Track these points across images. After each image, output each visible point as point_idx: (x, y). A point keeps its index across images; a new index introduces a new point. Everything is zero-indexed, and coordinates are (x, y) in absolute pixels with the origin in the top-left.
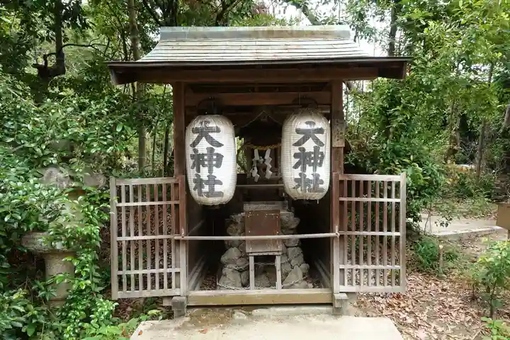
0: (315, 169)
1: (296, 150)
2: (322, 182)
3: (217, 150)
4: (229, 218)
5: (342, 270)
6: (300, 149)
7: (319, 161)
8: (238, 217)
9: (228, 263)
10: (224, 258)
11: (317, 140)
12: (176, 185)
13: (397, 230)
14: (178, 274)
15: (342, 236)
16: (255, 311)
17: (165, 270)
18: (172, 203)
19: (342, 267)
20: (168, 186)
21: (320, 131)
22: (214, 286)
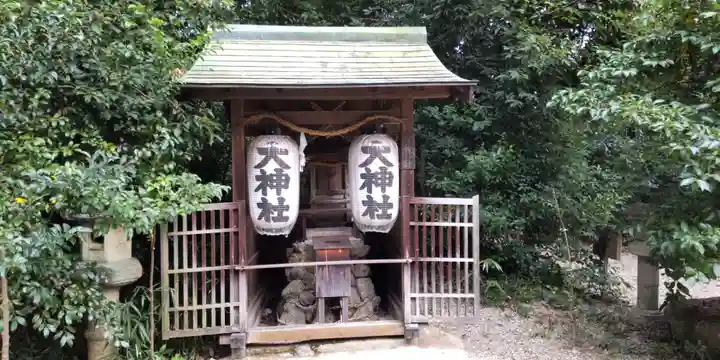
0: (383, 190)
1: (363, 170)
2: (391, 206)
3: (286, 171)
4: (291, 246)
5: (413, 299)
6: (366, 169)
7: (387, 181)
8: (301, 246)
9: (289, 298)
10: (285, 292)
11: (384, 161)
12: (236, 210)
13: (470, 256)
14: (237, 308)
15: (413, 263)
16: (321, 346)
17: (223, 305)
18: (231, 230)
19: (413, 295)
20: (227, 212)
21: (387, 150)
22: (275, 322)
